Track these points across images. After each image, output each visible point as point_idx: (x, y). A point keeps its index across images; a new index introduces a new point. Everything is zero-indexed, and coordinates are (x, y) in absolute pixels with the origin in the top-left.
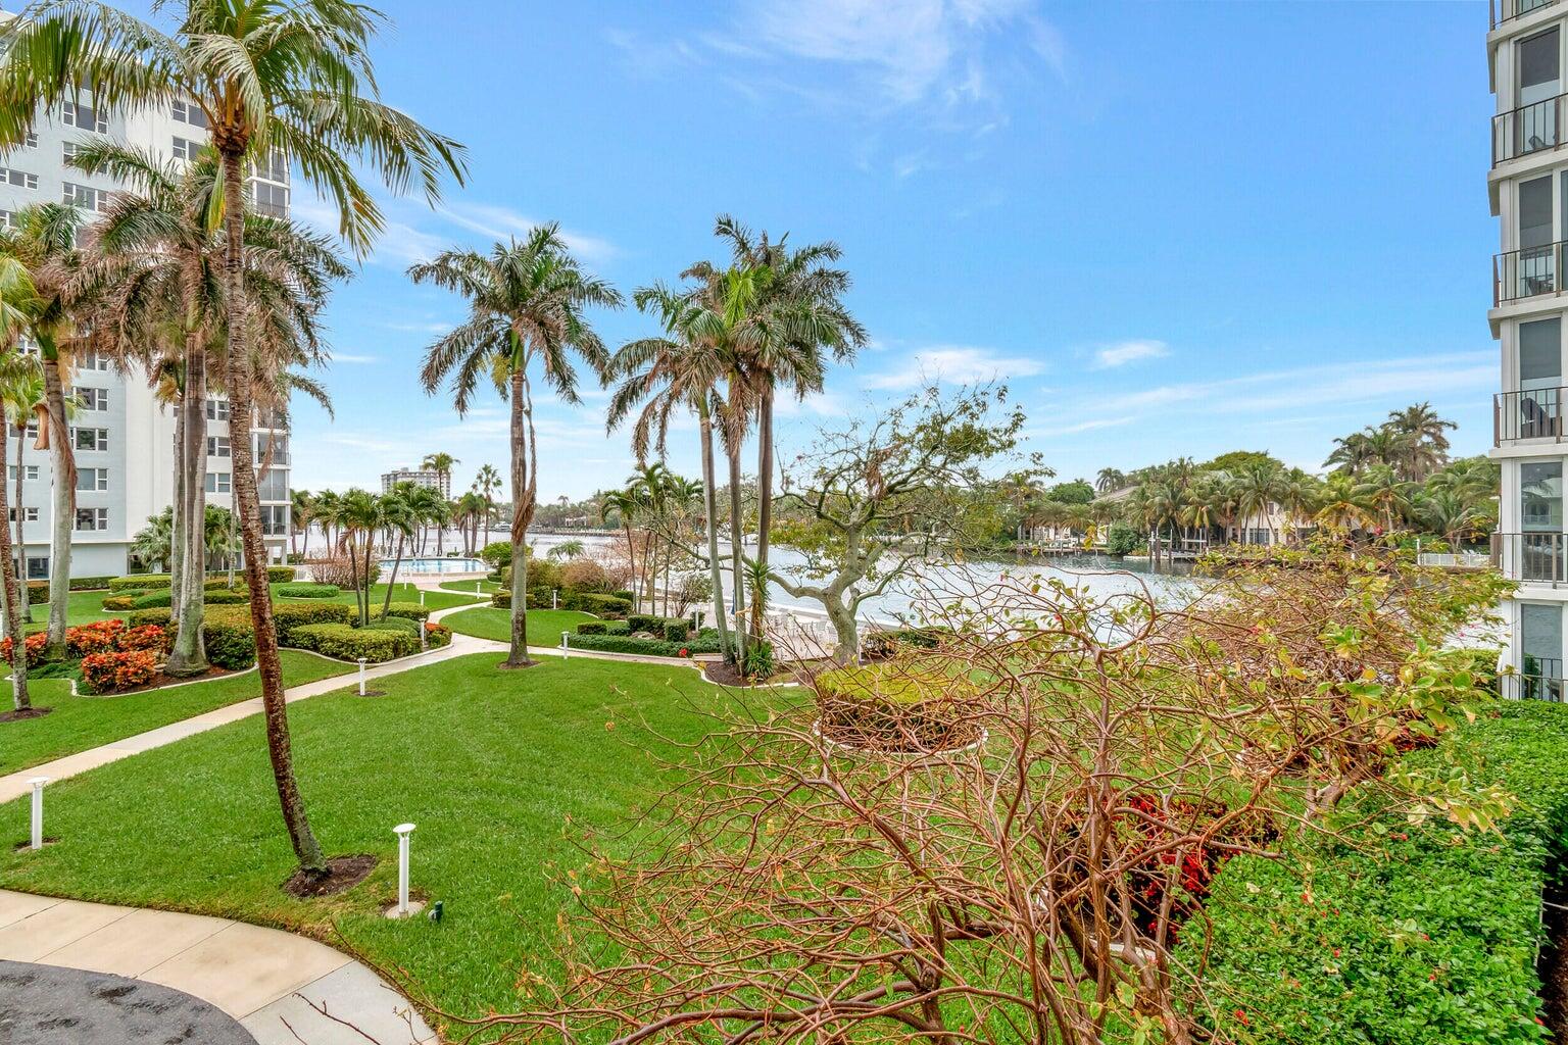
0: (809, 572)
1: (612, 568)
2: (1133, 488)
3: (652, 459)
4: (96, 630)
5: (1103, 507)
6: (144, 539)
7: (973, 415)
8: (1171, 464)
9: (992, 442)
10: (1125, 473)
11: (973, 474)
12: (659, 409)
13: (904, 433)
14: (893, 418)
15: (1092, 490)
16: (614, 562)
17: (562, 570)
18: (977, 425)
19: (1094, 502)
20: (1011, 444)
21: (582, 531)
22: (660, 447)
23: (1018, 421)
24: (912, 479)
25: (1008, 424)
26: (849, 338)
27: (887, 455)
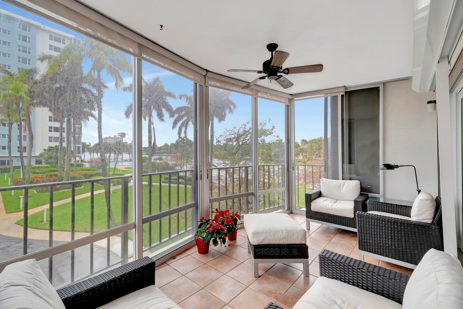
0: (223, 165)
1: (172, 164)
2: (309, 145)
3: (183, 135)
4: (37, 178)
5: (301, 149)
6: (41, 155)
7: (263, 126)
8: (318, 138)
9: (268, 132)
10: (308, 140)
11: (264, 140)
12: (185, 123)
13: (247, 130)
14: (244, 126)
15: (299, 145)
16: (172, 162)
17: (159, 164)
18: (264, 128)
19: (300, 148)
20: (272, 133)
21: (161, 154)
22: (185, 132)
23: (273, 127)
24: (248, 141)
25: (271, 128)
26: (232, 107)
27: (242, 135)
